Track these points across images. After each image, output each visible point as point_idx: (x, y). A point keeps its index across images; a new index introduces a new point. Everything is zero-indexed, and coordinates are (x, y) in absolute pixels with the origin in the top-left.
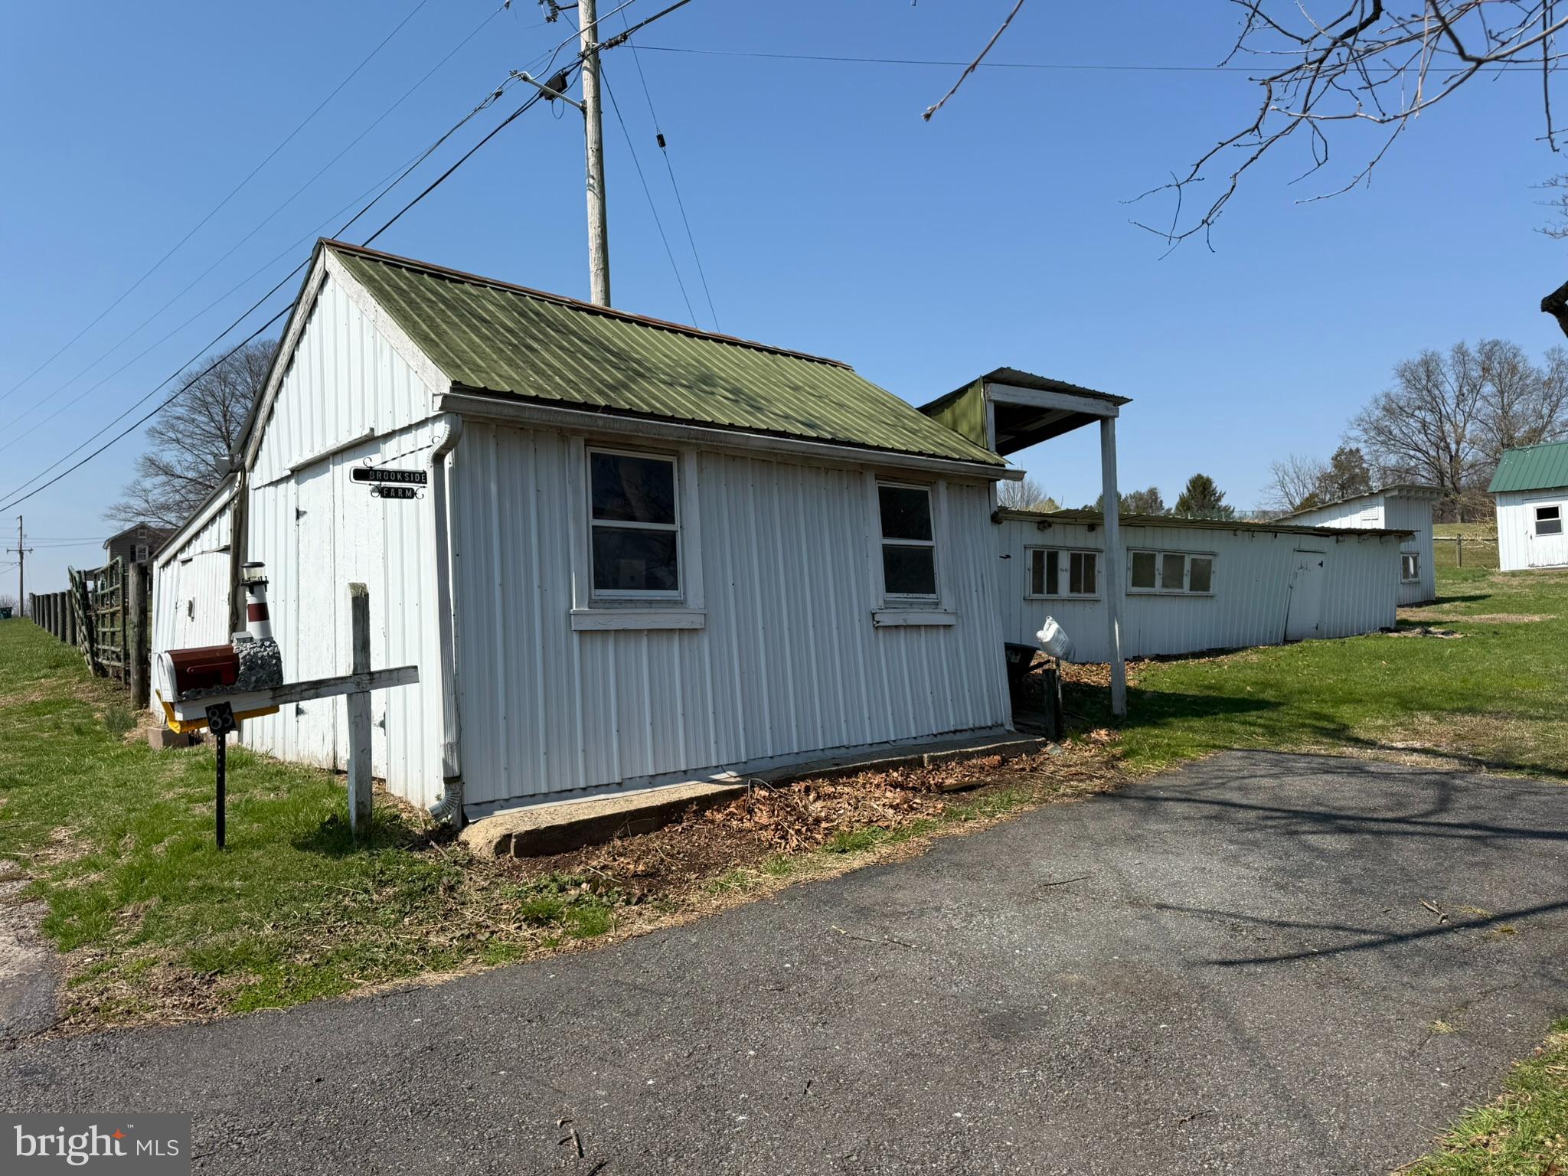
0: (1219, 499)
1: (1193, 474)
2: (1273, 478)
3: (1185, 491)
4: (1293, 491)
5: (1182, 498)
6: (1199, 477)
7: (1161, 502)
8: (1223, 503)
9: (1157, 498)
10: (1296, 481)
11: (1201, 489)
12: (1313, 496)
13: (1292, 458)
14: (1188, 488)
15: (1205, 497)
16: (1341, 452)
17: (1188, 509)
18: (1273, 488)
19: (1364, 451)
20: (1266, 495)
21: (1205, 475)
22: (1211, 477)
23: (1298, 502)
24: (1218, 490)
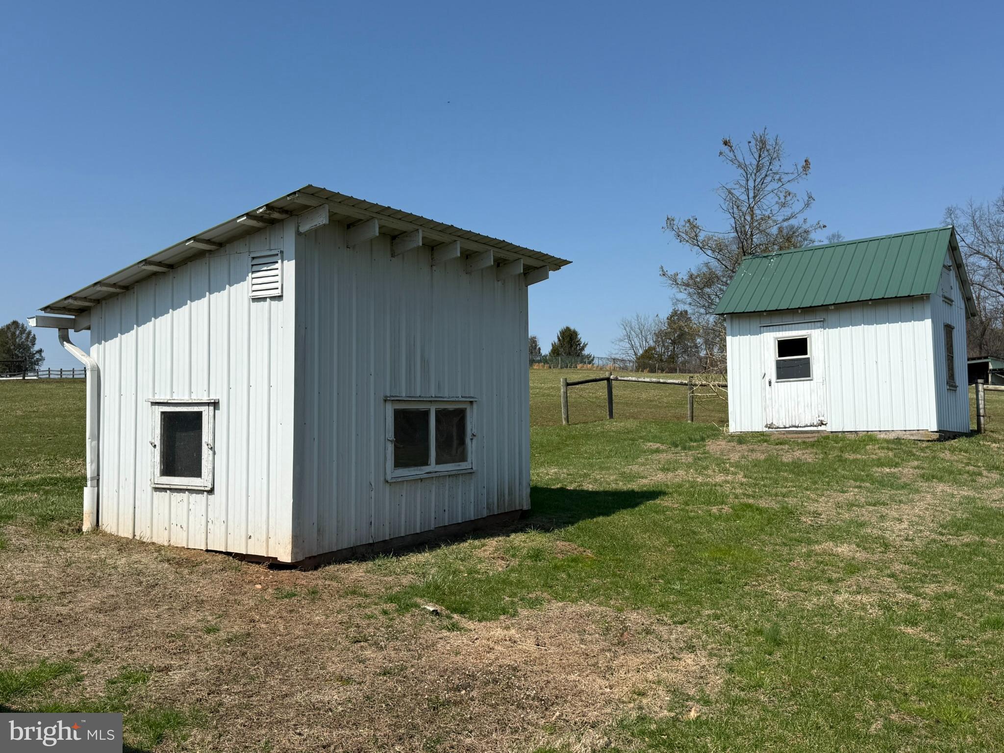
0: (583, 349)
1: (562, 326)
2: (621, 333)
3: (556, 340)
4: (638, 344)
5: (554, 345)
6: (568, 329)
7: (539, 349)
8: (586, 352)
9: (536, 346)
10: (640, 336)
11: (568, 339)
12: (650, 349)
13: (638, 316)
14: (559, 340)
15: (571, 346)
16: (675, 313)
17: (558, 354)
18: (622, 341)
19: (690, 311)
20: (617, 347)
21: (572, 328)
22: (577, 330)
23: (641, 352)
24: (583, 341)
